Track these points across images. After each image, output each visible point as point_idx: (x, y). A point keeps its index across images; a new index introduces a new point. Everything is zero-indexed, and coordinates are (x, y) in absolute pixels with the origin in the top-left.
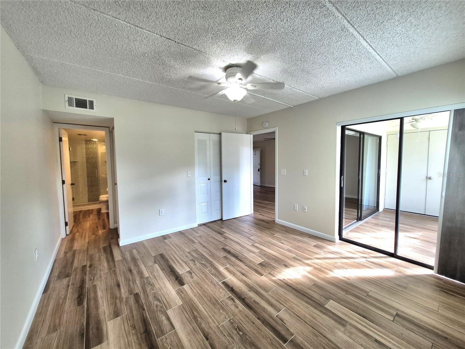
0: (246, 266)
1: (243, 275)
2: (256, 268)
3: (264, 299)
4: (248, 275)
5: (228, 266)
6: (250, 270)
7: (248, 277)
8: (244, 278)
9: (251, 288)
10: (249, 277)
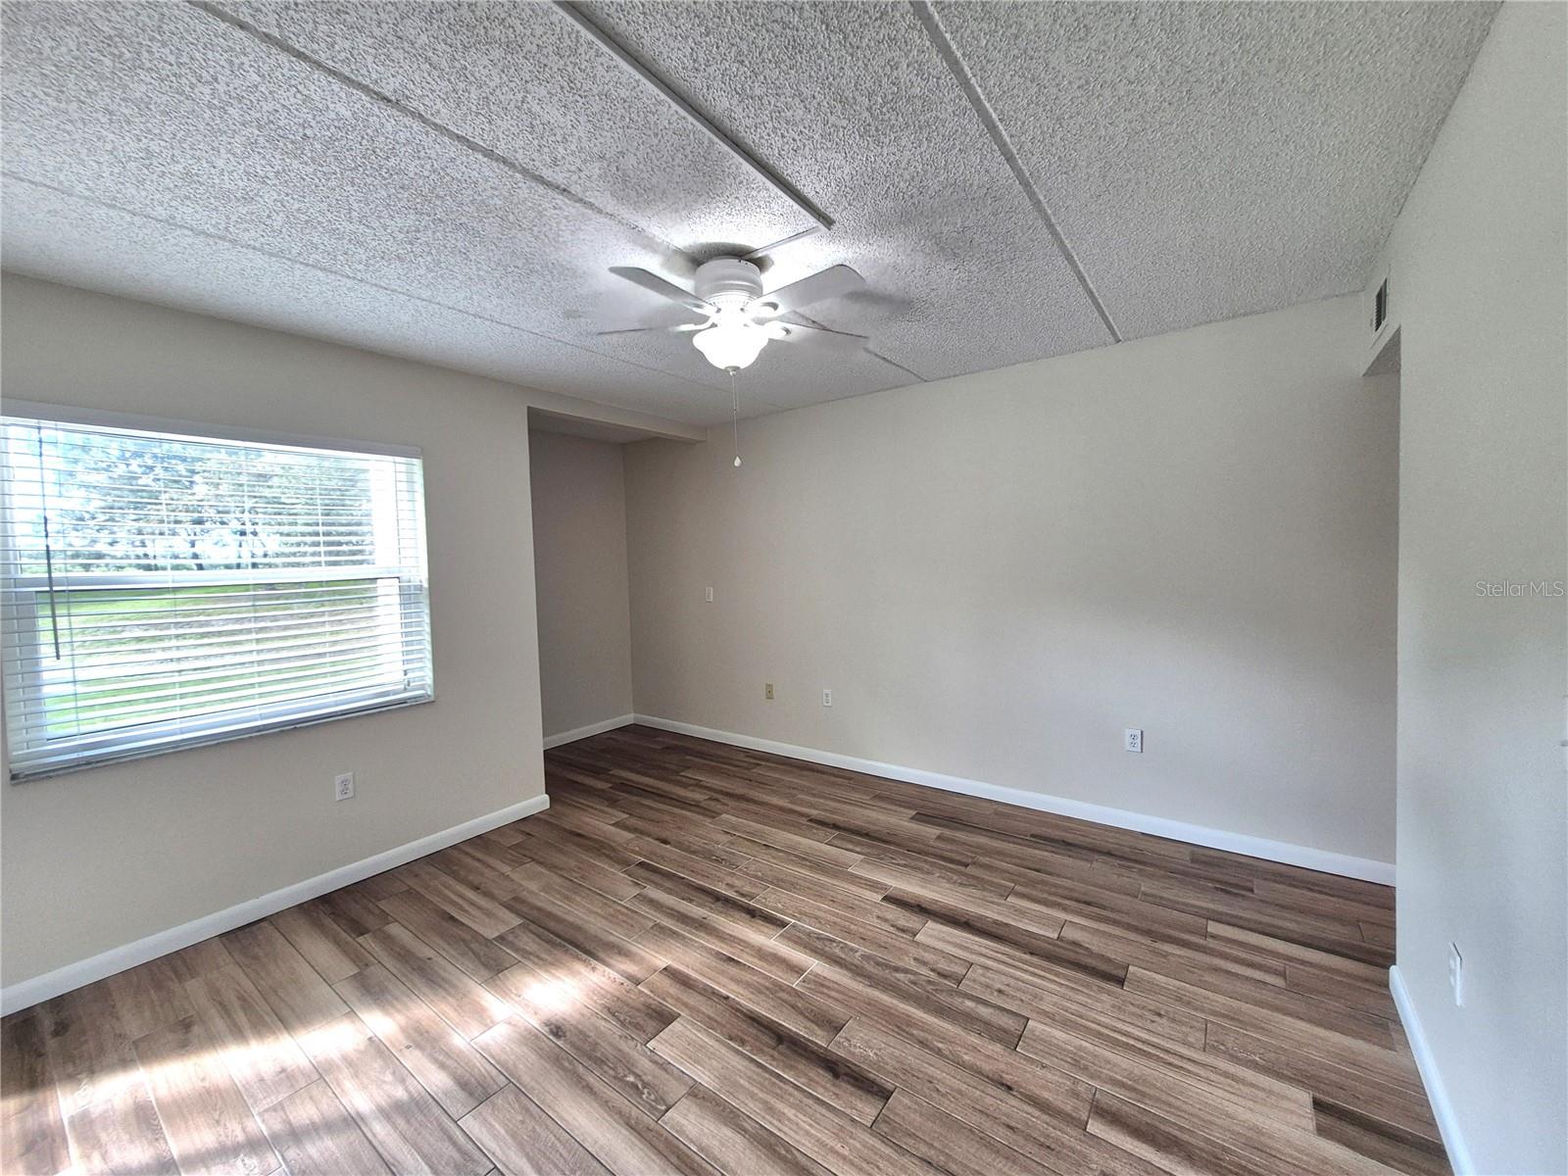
0: (727, 998)
1: (731, 959)
2: (685, 998)
3: (668, 908)
4: (714, 962)
5: (796, 983)
6: (709, 982)
7: (711, 954)
8: (726, 951)
9: (701, 925)
10: (709, 956)
